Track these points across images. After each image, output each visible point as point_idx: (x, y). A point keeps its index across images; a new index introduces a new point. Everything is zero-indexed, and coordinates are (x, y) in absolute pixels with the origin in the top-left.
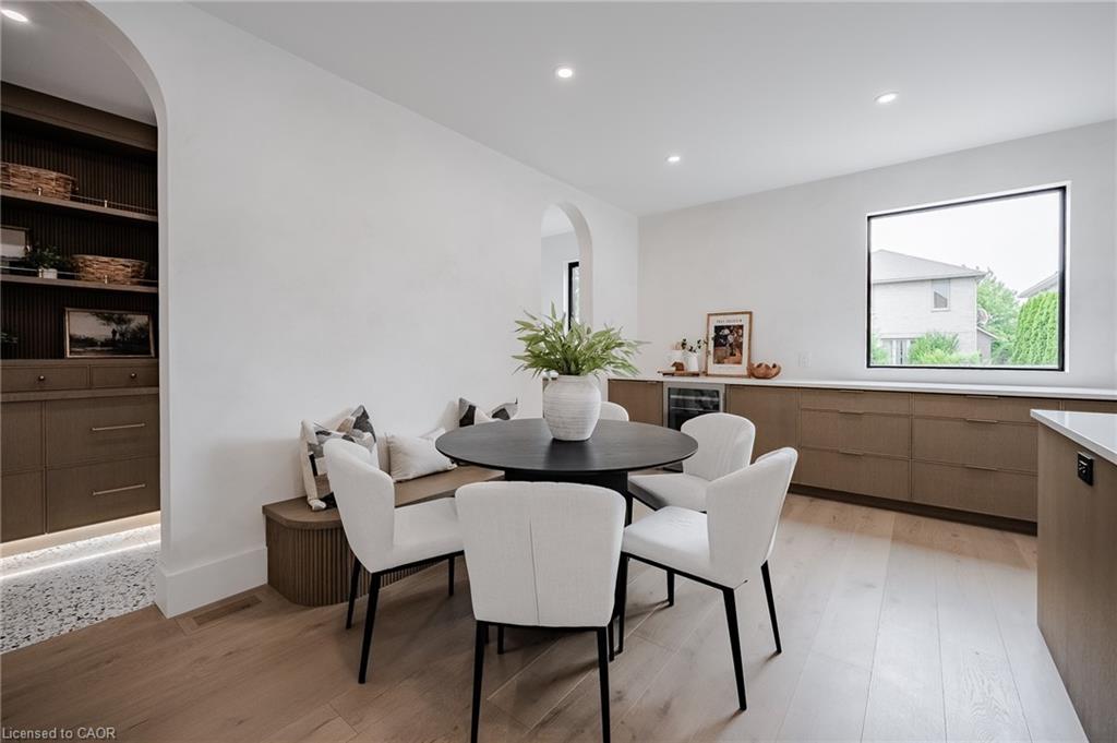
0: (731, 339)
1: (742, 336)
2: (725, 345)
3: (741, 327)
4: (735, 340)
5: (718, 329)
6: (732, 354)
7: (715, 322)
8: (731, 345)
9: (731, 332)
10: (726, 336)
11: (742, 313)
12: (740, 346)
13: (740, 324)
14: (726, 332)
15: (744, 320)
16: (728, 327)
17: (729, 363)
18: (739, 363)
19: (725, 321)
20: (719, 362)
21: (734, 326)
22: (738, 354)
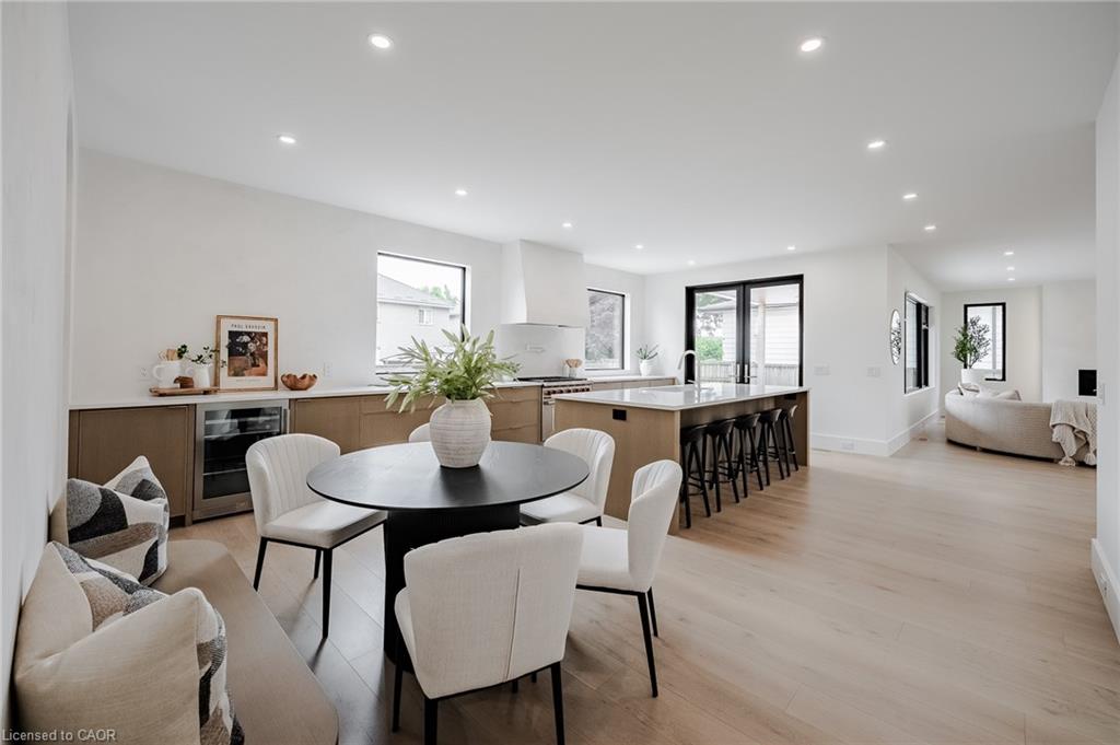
0: (252, 347)
1: (266, 344)
2: (244, 355)
3: (265, 335)
4: (258, 348)
5: (233, 335)
6: (254, 365)
7: (227, 326)
8: (252, 354)
9: (252, 339)
10: (247, 343)
11: (267, 319)
12: (264, 356)
13: (264, 331)
14: (246, 339)
15: (269, 328)
16: (248, 334)
17: (250, 375)
18: (264, 374)
19: (243, 326)
20: (236, 375)
21: (256, 333)
22: (262, 365)
